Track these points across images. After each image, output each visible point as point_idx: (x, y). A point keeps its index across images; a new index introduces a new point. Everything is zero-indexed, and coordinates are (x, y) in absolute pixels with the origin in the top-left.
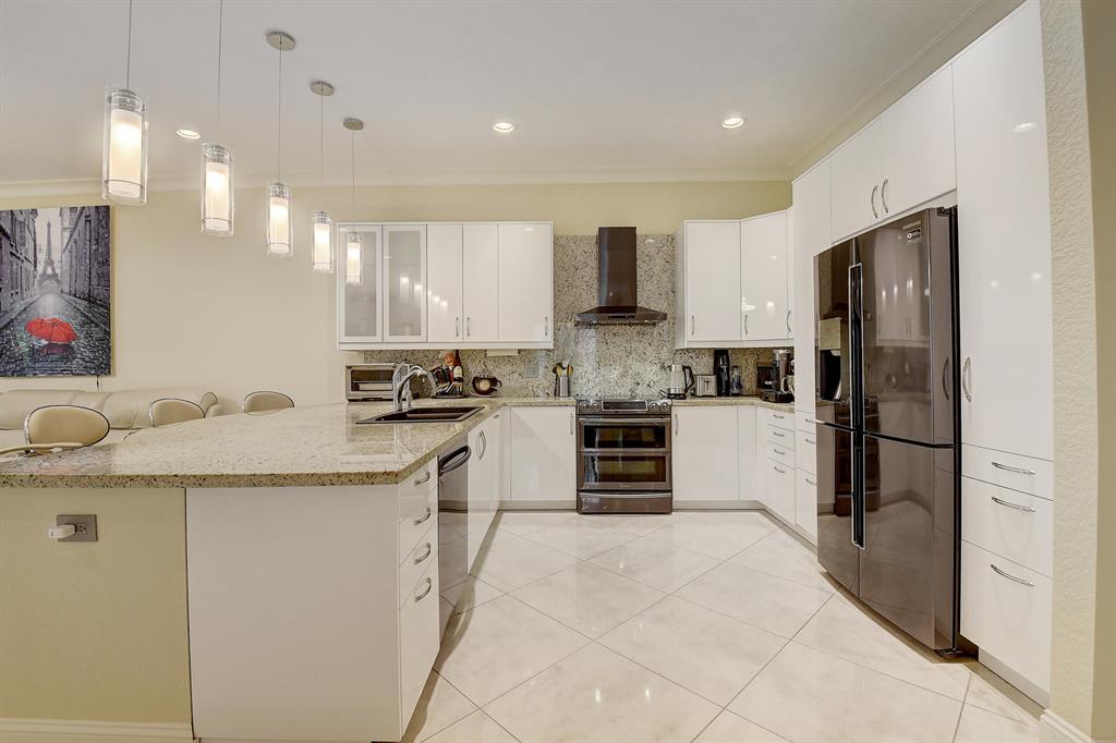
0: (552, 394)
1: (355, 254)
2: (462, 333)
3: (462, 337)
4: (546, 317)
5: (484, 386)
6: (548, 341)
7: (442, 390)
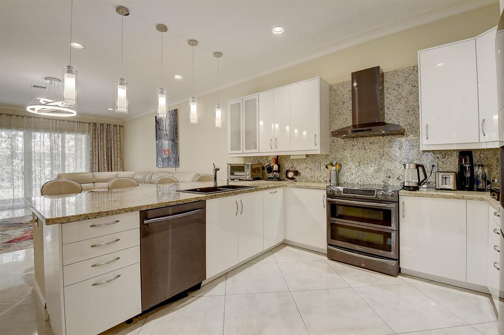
0: (328, 181)
1: (219, 113)
2: (274, 147)
3: (274, 149)
4: (315, 135)
5: (291, 175)
6: (316, 150)
7: (270, 177)
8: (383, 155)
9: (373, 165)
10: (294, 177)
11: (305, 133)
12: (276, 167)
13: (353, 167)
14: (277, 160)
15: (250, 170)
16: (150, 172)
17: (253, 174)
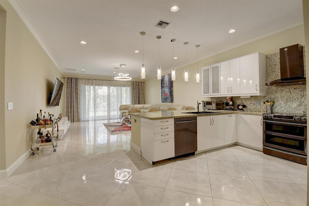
0: (266, 111)
1: (198, 76)
2: (230, 92)
3: (230, 93)
4: (256, 85)
5: (240, 107)
6: (257, 93)
7: (227, 108)
8: (303, 96)
9: (296, 102)
10: (243, 108)
11: (251, 82)
12: (231, 103)
13: (283, 103)
14: (232, 99)
15: (215, 104)
16: (158, 105)
17: (217, 106)
